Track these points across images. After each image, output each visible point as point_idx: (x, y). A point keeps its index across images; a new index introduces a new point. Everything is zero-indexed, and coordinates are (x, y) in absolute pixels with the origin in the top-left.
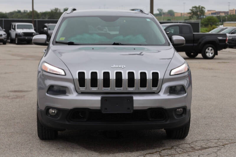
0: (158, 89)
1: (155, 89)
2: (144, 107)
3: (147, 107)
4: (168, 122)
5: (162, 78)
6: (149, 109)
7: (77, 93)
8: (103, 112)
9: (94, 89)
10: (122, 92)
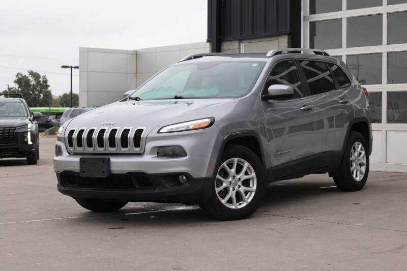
0: (141, 150)
1: (137, 150)
3: (125, 170)
4: (157, 191)
5: (145, 136)
6: (128, 173)
7: (68, 154)
8: (81, 176)
9: (80, 150)
10: (104, 152)
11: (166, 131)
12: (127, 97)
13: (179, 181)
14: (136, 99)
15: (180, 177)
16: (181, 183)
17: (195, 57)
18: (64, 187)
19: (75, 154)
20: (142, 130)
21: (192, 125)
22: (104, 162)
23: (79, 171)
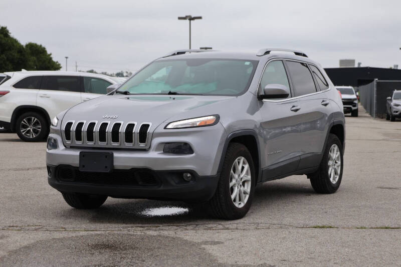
0: (146, 146)
1: (142, 145)
2: (125, 166)
3: (130, 166)
4: (162, 188)
5: (152, 131)
6: (133, 169)
7: (64, 147)
8: (80, 170)
9: (79, 143)
10: (107, 147)
11: (173, 127)
12: (114, 90)
13: (184, 179)
14: (126, 93)
15: (184, 174)
16: (185, 181)
17: (178, 53)
18: (58, 181)
19: (73, 148)
20: (148, 126)
21: (198, 122)
22: (106, 157)
23: (78, 166)
